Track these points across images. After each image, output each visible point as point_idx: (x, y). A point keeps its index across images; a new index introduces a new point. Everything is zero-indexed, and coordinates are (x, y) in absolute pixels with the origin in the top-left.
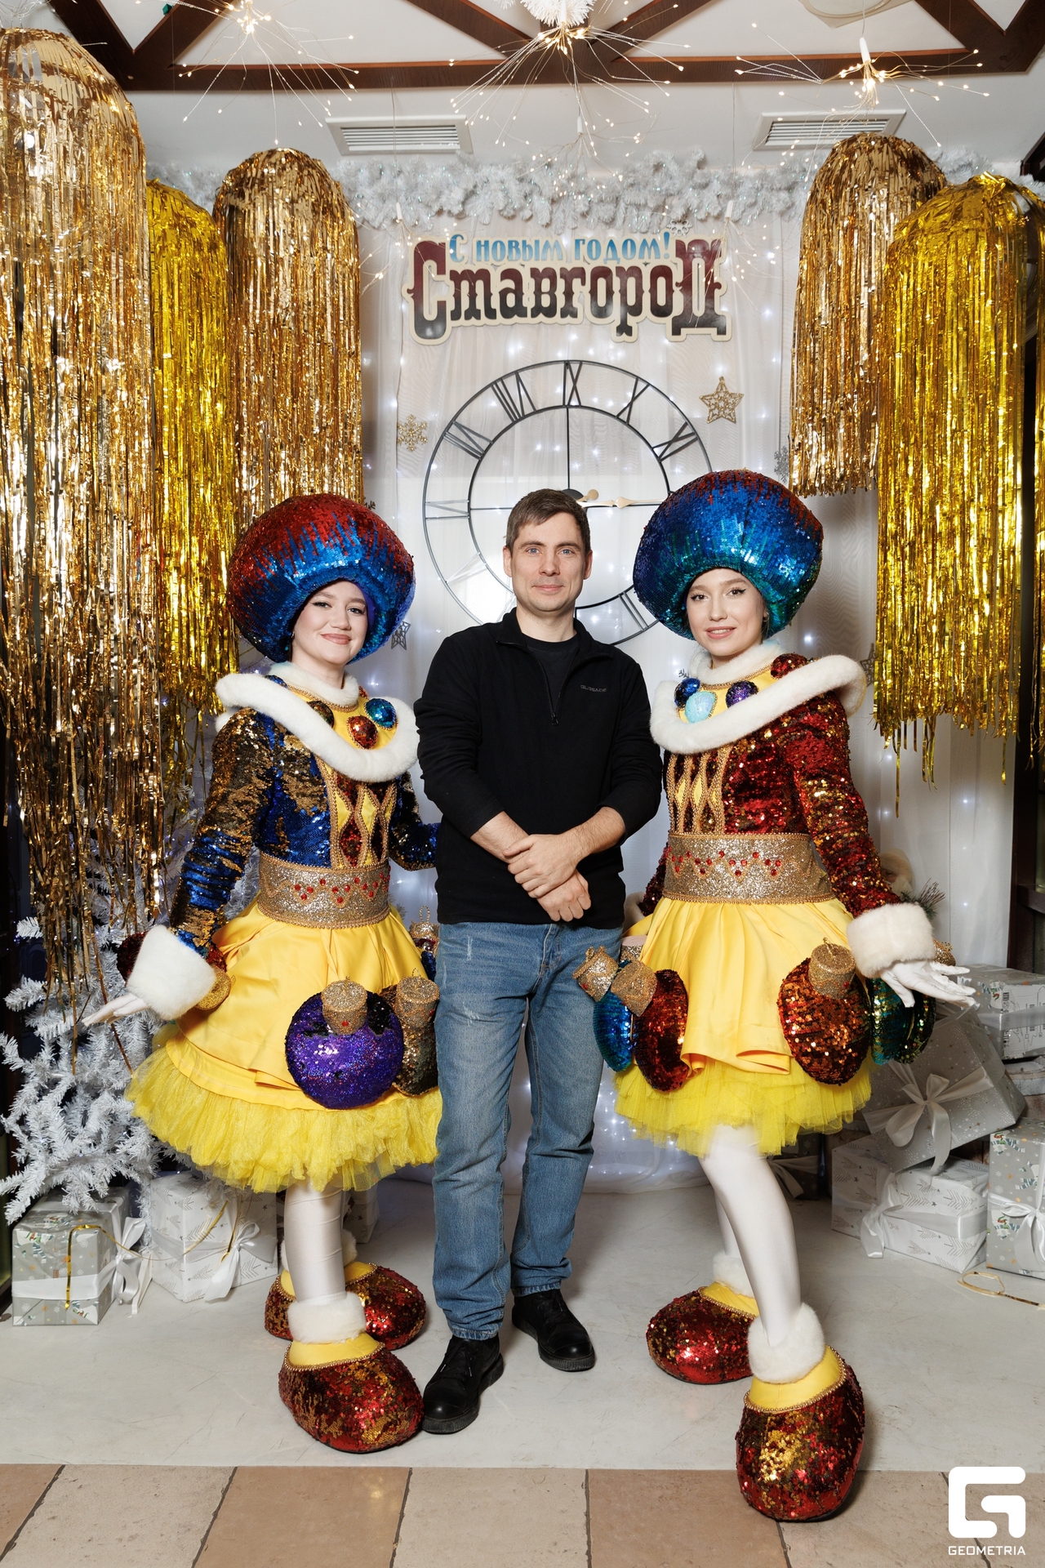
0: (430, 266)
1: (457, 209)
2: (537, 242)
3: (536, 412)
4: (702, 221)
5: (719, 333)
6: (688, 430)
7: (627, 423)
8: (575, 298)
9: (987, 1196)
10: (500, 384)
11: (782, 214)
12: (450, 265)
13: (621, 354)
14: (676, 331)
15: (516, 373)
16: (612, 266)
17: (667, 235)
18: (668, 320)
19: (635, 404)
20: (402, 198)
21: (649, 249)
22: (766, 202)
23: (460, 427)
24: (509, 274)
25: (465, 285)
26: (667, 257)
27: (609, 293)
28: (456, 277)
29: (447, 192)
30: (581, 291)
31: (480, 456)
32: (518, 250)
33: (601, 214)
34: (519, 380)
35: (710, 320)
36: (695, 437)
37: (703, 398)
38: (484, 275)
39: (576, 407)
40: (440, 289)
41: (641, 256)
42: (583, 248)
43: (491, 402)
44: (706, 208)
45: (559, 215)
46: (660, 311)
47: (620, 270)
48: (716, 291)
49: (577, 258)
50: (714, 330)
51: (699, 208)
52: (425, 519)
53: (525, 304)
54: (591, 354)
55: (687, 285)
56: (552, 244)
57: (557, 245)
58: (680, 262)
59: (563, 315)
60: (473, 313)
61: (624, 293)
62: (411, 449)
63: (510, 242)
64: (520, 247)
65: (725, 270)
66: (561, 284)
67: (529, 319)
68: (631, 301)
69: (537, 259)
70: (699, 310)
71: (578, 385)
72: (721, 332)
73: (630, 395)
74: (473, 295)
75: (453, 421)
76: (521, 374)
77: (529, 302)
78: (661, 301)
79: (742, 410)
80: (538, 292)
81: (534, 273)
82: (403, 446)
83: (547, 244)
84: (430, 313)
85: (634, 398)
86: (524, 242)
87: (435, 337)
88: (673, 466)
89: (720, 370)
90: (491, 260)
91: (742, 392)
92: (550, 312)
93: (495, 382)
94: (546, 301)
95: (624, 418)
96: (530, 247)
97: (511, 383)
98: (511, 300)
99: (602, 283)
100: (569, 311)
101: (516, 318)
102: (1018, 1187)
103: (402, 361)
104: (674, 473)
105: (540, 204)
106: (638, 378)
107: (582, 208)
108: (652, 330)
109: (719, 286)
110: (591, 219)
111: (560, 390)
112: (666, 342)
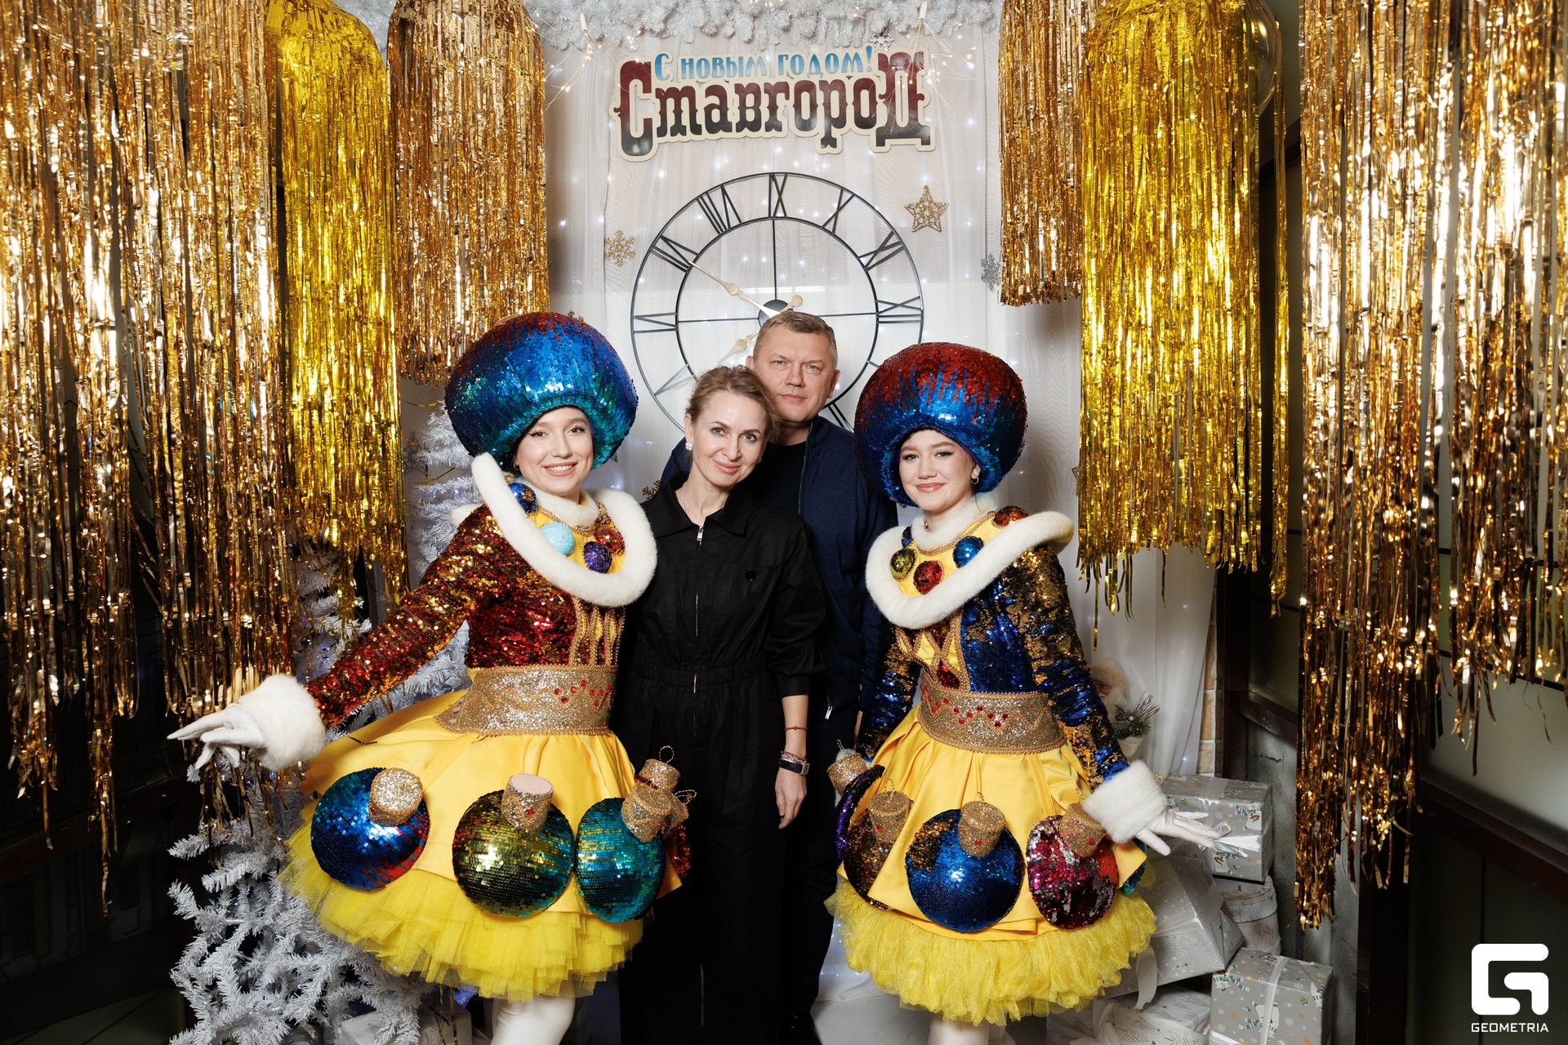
0: (636, 85)
1: (658, 28)
2: (741, 59)
3: (742, 224)
4: (904, 33)
5: (923, 143)
6: (894, 240)
7: (832, 233)
8: (779, 112)
9: (1209, 1033)
10: (705, 198)
11: (982, 24)
12: (656, 83)
13: (825, 166)
14: (880, 142)
15: (722, 186)
16: (815, 80)
17: (869, 49)
18: (872, 132)
19: (841, 214)
20: (607, 20)
21: (852, 63)
22: (966, 15)
23: (666, 240)
24: (712, 90)
25: (670, 103)
26: (870, 70)
27: (813, 106)
28: (662, 96)
29: (648, 11)
30: (785, 104)
31: (687, 269)
32: (722, 67)
33: (802, 28)
34: (724, 193)
35: (913, 131)
36: (901, 246)
37: (908, 208)
38: (689, 92)
39: (781, 218)
40: (645, 107)
41: (844, 71)
42: (787, 63)
43: (698, 216)
44: (906, 21)
45: (761, 33)
46: (864, 123)
47: (823, 83)
48: (920, 102)
49: (781, 74)
50: (918, 141)
51: (899, 20)
52: (633, 333)
53: (730, 118)
54: (796, 166)
55: (890, 97)
56: (755, 59)
57: (761, 61)
58: (883, 74)
59: (768, 129)
60: (679, 129)
61: (827, 106)
62: (620, 263)
63: (714, 60)
64: (725, 64)
65: (928, 80)
66: (765, 99)
67: (734, 133)
68: (835, 113)
69: (741, 76)
70: (902, 121)
71: (784, 197)
72: (926, 142)
73: (836, 205)
74: (678, 112)
75: (661, 236)
76: (727, 188)
77: (733, 117)
78: (865, 113)
79: (947, 219)
80: (743, 107)
81: (739, 88)
82: (612, 262)
83: (751, 61)
84: (637, 131)
85: (839, 209)
86: (728, 59)
87: (641, 154)
88: (879, 275)
89: (925, 179)
90: (696, 77)
91: (948, 201)
92: (755, 126)
93: (701, 196)
94: (750, 116)
95: (829, 228)
96: (733, 63)
97: (717, 196)
98: (716, 116)
99: (805, 97)
100: (774, 125)
101: (721, 133)
102: (1241, 1027)
103: (610, 178)
104: (881, 282)
105: (742, 22)
106: (843, 189)
107: (784, 23)
108: (856, 142)
109: (922, 97)
110: (795, 33)
111: (765, 202)
112: (871, 153)
